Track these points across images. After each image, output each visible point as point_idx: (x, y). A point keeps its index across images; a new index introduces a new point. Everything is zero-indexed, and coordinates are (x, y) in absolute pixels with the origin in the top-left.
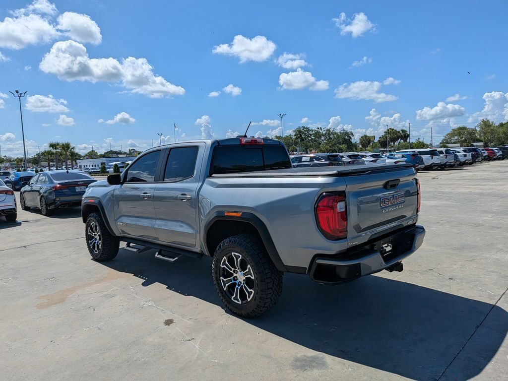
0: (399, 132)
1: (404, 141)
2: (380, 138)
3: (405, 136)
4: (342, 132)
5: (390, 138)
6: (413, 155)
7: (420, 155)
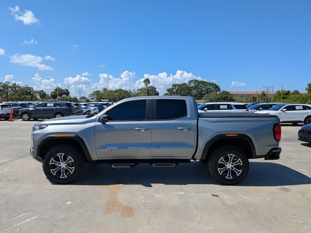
0: (64, 90)
1: (67, 96)
2: (52, 93)
3: (67, 93)
4: (25, 86)
5: (58, 94)
6: (100, 105)
7: (103, 105)
